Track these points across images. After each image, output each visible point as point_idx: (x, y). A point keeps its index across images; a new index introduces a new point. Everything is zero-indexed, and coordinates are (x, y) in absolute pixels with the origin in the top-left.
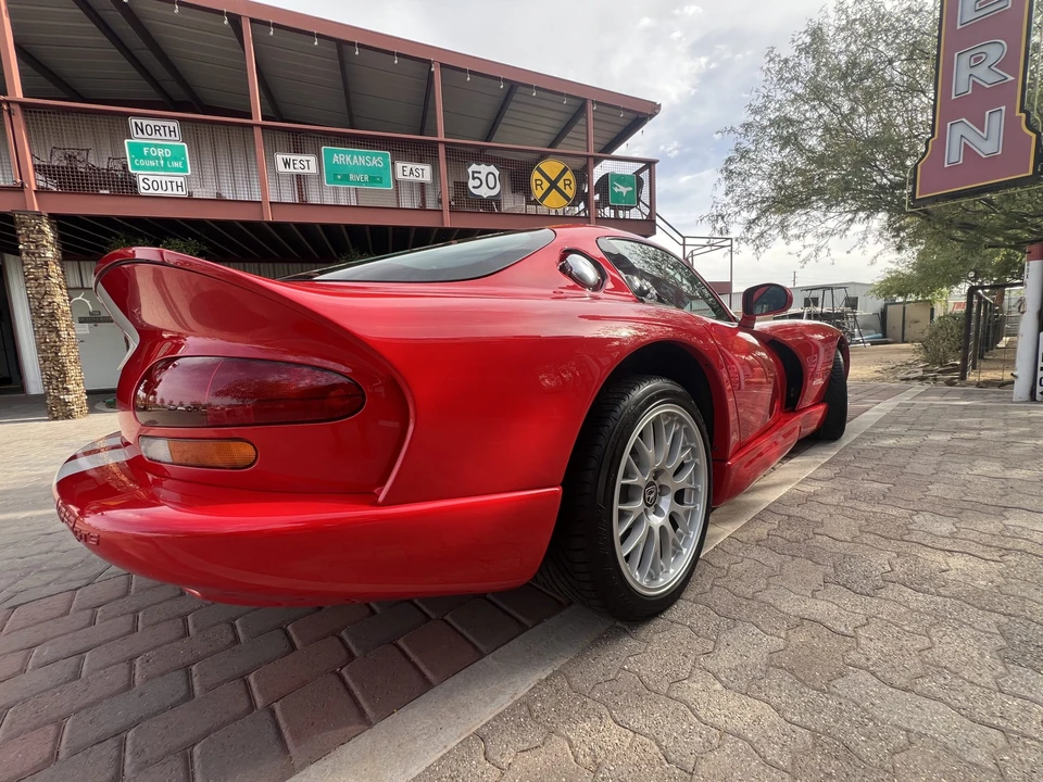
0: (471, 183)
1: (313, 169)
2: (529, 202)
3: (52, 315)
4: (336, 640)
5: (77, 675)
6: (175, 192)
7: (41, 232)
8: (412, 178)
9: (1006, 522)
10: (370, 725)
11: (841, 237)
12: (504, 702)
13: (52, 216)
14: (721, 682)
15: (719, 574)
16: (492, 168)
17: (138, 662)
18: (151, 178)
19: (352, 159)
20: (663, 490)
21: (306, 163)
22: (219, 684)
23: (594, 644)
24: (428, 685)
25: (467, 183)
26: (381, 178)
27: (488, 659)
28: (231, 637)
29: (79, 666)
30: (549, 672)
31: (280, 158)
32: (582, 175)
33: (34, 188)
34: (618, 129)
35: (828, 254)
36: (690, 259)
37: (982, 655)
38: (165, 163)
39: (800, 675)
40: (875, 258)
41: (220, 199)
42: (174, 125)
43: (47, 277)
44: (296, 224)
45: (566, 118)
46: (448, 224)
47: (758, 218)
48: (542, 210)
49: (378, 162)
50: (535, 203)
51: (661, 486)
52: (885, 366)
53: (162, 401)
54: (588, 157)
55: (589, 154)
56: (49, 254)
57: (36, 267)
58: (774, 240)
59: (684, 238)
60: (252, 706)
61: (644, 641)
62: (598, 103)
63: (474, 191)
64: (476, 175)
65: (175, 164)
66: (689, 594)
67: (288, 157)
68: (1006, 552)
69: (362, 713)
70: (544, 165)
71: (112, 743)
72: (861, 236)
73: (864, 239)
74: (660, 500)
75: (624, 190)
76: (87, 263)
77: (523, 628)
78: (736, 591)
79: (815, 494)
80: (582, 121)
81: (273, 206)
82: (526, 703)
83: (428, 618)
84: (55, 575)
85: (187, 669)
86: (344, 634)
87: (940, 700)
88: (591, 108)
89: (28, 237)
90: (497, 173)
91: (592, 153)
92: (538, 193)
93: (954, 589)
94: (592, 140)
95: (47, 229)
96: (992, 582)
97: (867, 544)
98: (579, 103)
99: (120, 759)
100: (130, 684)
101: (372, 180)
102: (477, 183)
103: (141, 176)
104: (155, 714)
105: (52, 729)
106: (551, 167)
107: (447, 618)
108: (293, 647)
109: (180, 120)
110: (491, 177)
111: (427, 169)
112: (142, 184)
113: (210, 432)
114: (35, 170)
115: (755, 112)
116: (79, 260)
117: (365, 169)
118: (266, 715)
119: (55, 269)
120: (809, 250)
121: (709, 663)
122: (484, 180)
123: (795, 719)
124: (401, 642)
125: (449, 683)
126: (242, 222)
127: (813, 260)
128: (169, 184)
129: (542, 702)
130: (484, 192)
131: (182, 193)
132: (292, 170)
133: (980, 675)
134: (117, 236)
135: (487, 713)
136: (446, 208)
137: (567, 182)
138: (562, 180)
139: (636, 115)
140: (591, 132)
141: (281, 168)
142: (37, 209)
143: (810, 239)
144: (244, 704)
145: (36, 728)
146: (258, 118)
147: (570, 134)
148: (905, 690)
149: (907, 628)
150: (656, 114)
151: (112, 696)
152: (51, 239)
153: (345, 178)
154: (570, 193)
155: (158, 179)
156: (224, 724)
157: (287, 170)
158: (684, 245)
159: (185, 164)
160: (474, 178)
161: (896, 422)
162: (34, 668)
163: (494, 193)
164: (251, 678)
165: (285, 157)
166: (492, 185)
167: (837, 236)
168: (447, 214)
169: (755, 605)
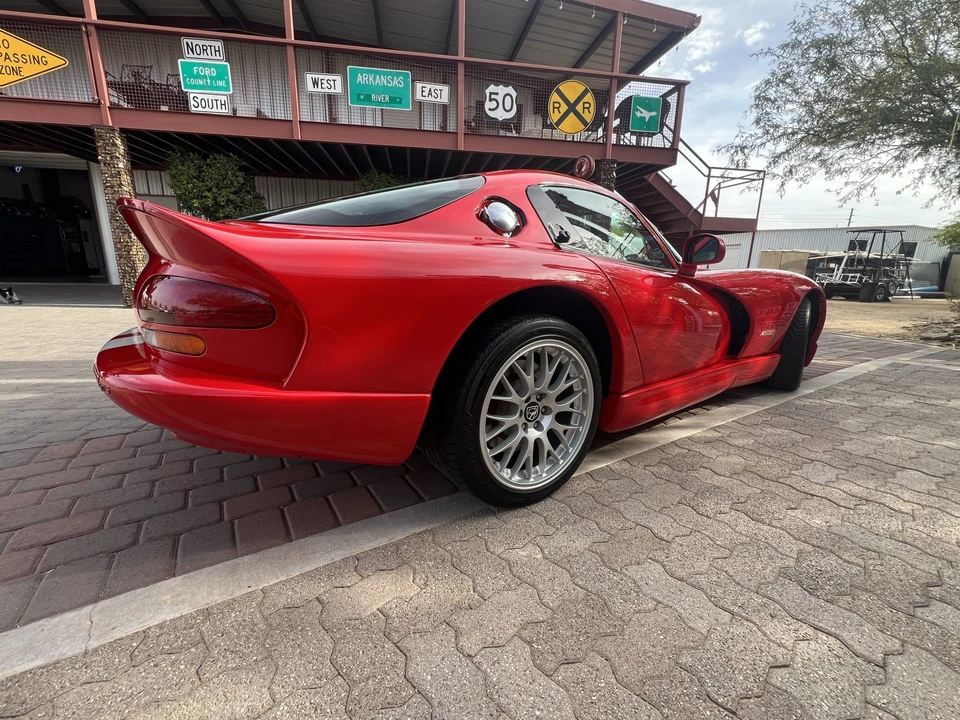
0: (488, 105)
1: (339, 89)
2: (545, 125)
4: (287, 489)
5: (120, 485)
6: (219, 110)
7: (114, 144)
8: (430, 99)
9: (890, 480)
10: (292, 541)
11: (894, 175)
12: (384, 541)
13: (123, 131)
14: (543, 553)
15: (594, 485)
16: (510, 90)
17: (157, 483)
18: (200, 96)
19: (374, 78)
20: (546, 411)
21: (333, 83)
22: (204, 504)
23: (466, 518)
24: (338, 524)
25: (483, 105)
26: (401, 99)
27: (385, 516)
28: (219, 477)
29: (122, 480)
30: (423, 529)
31: (309, 77)
32: (603, 98)
33: (108, 105)
34: (652, 45)
35: (873, 194)
36: (716, 192)
37: (764, 569)
38: (211, 82)
39: (606, 560)
40: (932, 200)
41: (260, 117)
42: (218, 44)
43: (120, 185)
44: (323, 144)
45: (596, 32)
46: (461, 147)
47: (787, 152)
48: (557, 135)
49: (399, 82)
50: (551, 127)
51: (545, 407)
52: (919, 322)
53: (156, 303)
54: (611, 77)
55: (614, 74)
56: (121, 165)
57: (112, 176)
58: (814, 174)
59: (710, 168)
60: (221, 519)
61: (503, 521)
62: (629, 16)
63: (490, 114)
64: (493, 96)
65: (221, 83)
66: (559, 495)
67: (317, 76)
68: (864, 502)
69: (288, 533)
70: (564, 87)
71: (134, 525)
72: (917, 175)
73: (920, 178)
74: (542, 419)
75: (647, 115)
76: (152, 172)
77: (421, 500)
78: (599, 499)
79: (728, 436)
80: (611, 36)
81: (303, 125)
82: (397, 546)
83: (355, 484)
84: (114, 423)
85: (186, 492)
86: (293, 487)
87: (702, 589)
88: (622, 22)
89: (105, 149)
90: (514, 94)
91: (616, 73)
92: (555, 117)
93: (786, 522)
94: (618, 55)
95: (119, 142)
96: (828, 522)
97: (741, 480)
98: (609, 16)
99: (137, 534)
100: (150, 495)
101: (393, 100)
102: (493, 104)
103: (192, 94)
104: (162, 514)
105: (102, 512)
106: (571, 89)
107: (369, 487)
108: (257, 489)
109: (224, 39)
110: (508, 98)
111: (446, 89)
112: (192, 102)
113: (184, 329)
114: (108, 87)
115: (799, 31)
116: (146, 169)
117: (385, 89)
118: (229, 525)
119: (125, 178)
120: (851, 188)
121: (542, 541)
122: (501, 102)
123: (580, 583)
124: (330, 497)
125: (351, 526)
126: (277, 141)
127: (854, 199)
128: (214, 102)
129: (408, 546)
130: (500, 115)
131: (224, 111)
132: (320, 89)
133: (750, 580)
134: (173, 151)
135: (368, 546)
136: (462, 129)
137: (587, 105)
138: (581, 103)
139: (674, 29)
140: (620, 48)
141: (310, 87)
142: (111, 124)
143: (855, 176)
144: (217, 517)
145: (93, 510)
146: (291, 38)
147: (598, 51)
148: (681, 580)
149: (718, 543)
150: (695, 28)
151: (137, 500)
152: (122, 151)
153: (368, 98)
154: (589, 117)
155: (206, 97)
156: (201, 526)
157: (316, 89)
158: (709, 176)
159: (227, 83)
160: (491, 100)
161: (870, 381)
162: (95, 478)
163: (510, 115)
164: (225, 503)
165: (314, 76)
166: (508, 107)
167: (890, 174)
168: (461, 137)
169: (607, 510)
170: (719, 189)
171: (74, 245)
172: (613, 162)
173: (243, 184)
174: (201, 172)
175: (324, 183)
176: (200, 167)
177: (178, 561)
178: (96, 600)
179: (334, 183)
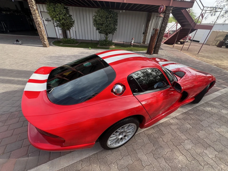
3: (39, 24)
7: (32, 1)
9: (205, 151)
12: (87, 156)
14: (117, 166)
15: (134, 141)
30: (96, 152)
43: (36, 14)
46: (125, 2)
56: (35, 8)
57: (33, 11)
59: (204, 7)
61: (112, 152)
78: (134, 147)
79: (171, 124)
89: (30, 3)
93: (173, 164)
96: (182, 166)
97: (168, 145)
119: (37, 12)
121: (118, 162)
129: (92, 158)
135: (84, 157)
158: (203, 10)
161: (220, 100)
169: (134, 152)
170: (205, 13)
171: (30, 22)
172: (172, 7)
173: (66, 13)
174: (55, 9)
175: (87, 8)
176: (54, 8)
177: (51, 155)
178: (37, 166)
179: (90, 8)
